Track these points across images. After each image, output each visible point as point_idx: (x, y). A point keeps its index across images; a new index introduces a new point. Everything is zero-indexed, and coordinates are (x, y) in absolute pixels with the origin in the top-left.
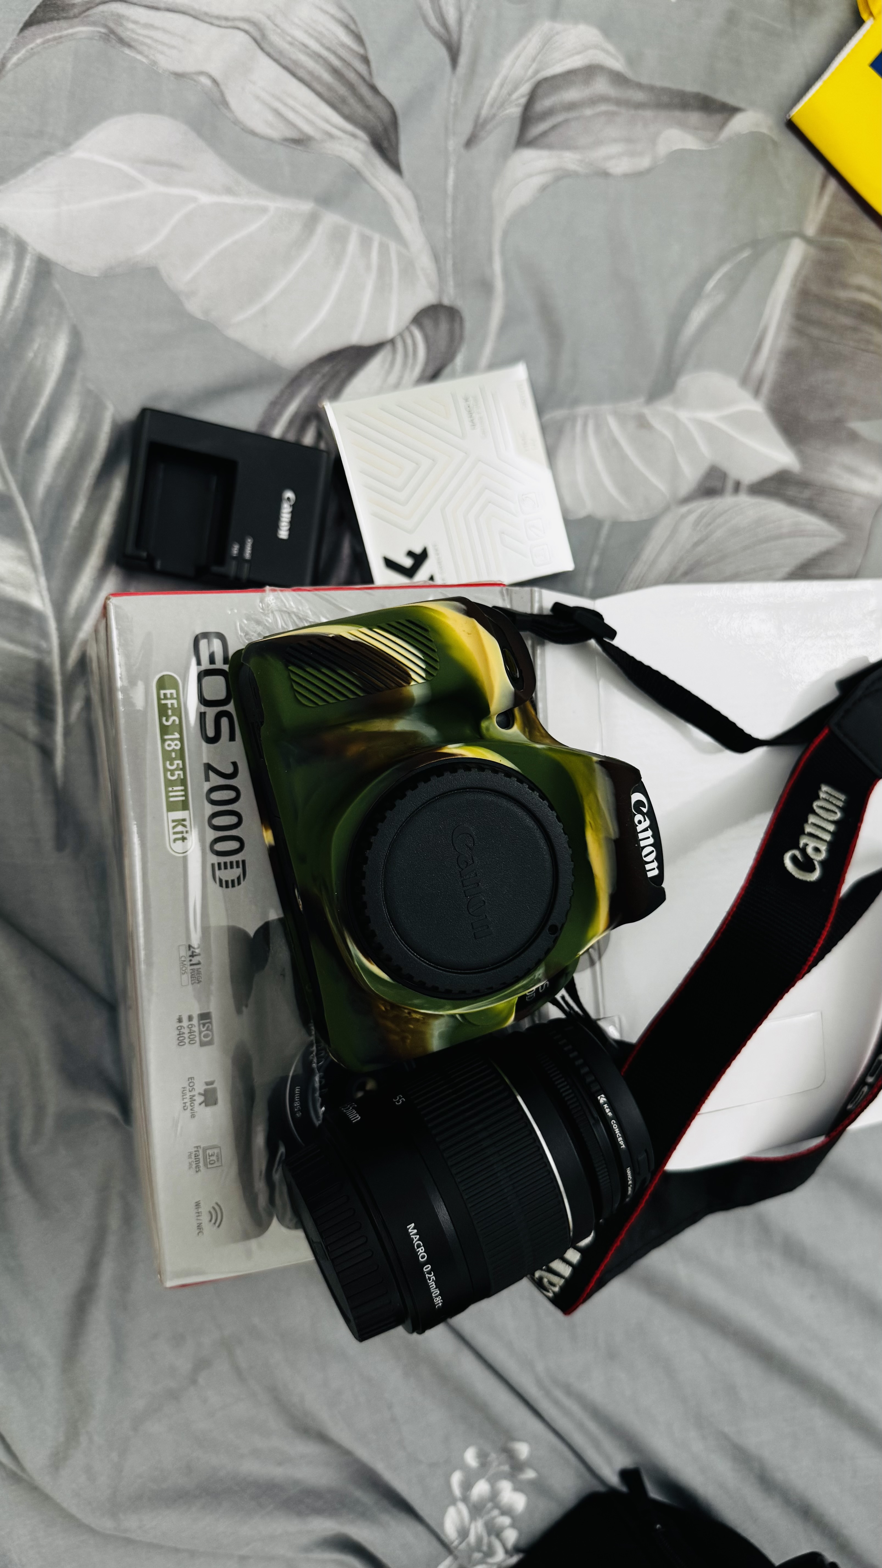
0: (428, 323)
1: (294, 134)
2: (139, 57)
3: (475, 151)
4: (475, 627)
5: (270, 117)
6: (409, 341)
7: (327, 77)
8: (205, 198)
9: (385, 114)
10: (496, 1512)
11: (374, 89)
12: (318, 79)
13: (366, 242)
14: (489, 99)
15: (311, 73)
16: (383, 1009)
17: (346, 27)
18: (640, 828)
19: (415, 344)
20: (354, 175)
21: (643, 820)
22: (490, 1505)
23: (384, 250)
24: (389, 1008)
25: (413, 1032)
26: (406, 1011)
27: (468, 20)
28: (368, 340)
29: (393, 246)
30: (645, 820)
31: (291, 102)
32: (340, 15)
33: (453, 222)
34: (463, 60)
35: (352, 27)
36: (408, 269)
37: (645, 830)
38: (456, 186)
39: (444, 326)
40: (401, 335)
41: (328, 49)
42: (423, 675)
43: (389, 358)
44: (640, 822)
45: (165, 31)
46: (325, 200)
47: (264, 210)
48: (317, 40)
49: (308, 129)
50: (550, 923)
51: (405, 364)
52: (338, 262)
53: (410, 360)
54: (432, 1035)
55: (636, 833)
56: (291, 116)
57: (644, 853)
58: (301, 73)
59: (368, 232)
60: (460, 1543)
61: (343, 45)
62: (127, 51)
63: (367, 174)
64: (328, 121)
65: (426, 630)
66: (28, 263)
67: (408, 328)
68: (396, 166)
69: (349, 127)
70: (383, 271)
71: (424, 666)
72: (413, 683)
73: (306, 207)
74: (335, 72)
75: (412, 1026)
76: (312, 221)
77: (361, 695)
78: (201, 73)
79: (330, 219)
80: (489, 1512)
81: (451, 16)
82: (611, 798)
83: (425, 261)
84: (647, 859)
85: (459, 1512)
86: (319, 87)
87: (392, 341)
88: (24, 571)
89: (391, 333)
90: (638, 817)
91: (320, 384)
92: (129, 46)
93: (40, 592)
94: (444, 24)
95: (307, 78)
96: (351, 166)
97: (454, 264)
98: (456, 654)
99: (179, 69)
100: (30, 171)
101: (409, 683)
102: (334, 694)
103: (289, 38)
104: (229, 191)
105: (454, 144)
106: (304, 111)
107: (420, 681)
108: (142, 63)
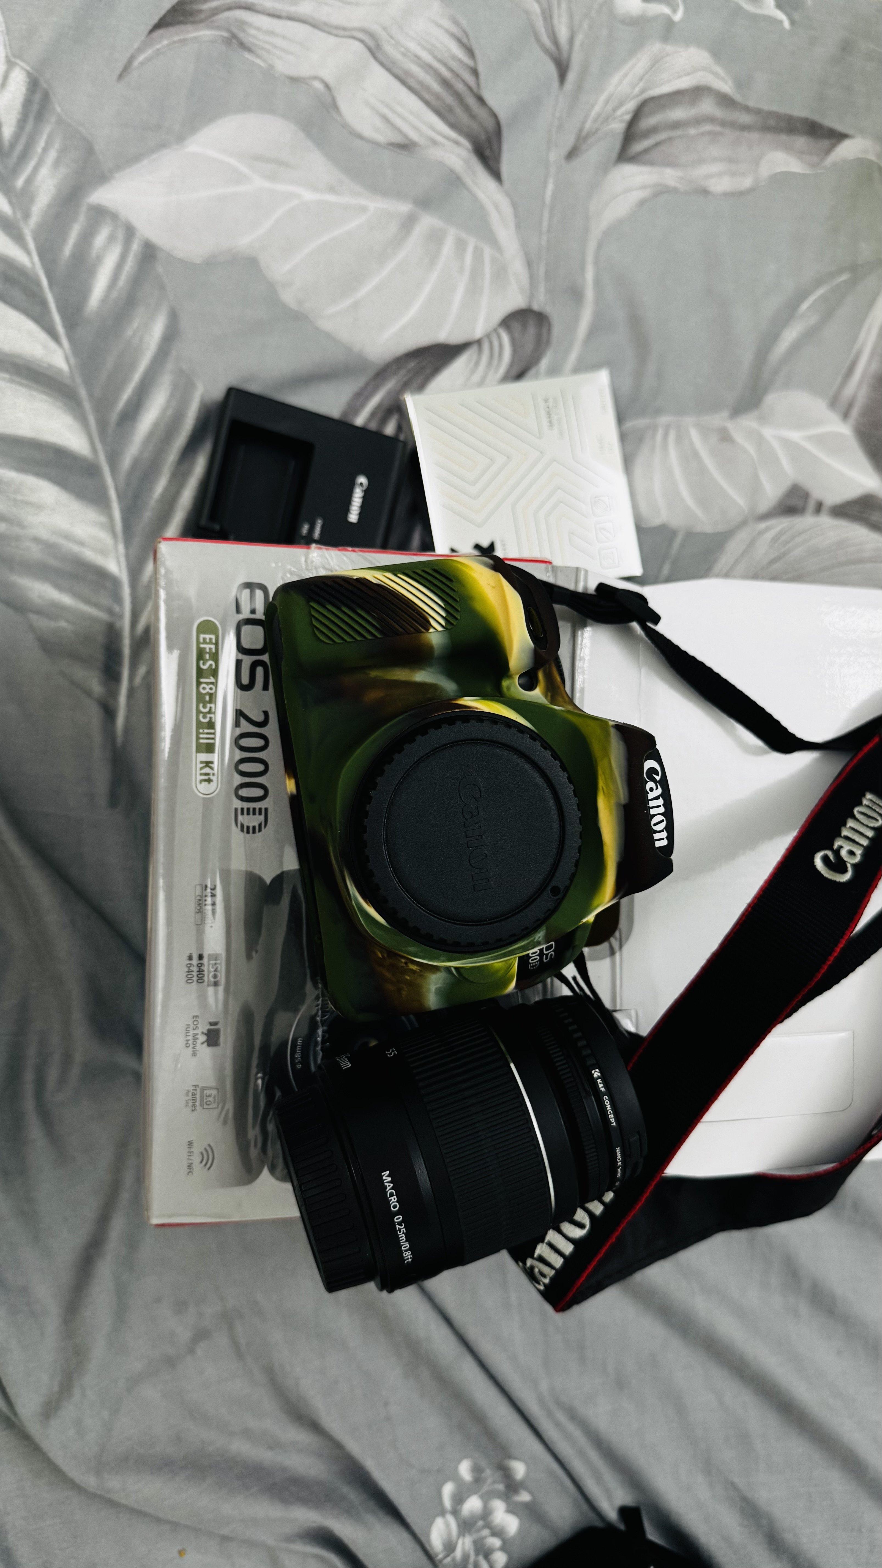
0: (516, 326)
1: (398, 139)
2: (258, 61)
3: (576, 162)
4: (499, 581)
5: (378, 122)
6: (496, 343)
7: (436, 87)
8: (308, 196)
9: (490, 124)
10: (486, 1532)
11: (481, 100)
12: (428, 88)
13: (461, 245)
14: (593, 114)
15: (421, 83)
16: (381, 956)
17: (459, 41)
18: (651, 795)
19: (501, 346)
20: (454, 181)
21: (654, 787)
22: (481, 1523)
23: (478, 255)
24: (385, 956)
25: (410, 984)
26: (403, 961)
27: (579, 38)
28: (455, 339)
29: (487, 251)
30: (657, 788)
31: (399, 109)
32: (454, 29)
33: (549, 231)
34: (571, 77)
35: (465, 40)
36: (500, 273)
37: (657, 798)
38: (554, 196)
39: (532, 330)
40: (488, 336)
41: (440, 61)
42: (443, 623)
43: (475, 358)
44: (651, 789)
45: (284, 37)
46: (425, 203)
47: (363, 209)
48: (431, 52)
49: (414, 136)
50: (553, 884)
51: (490, 364)
52: (433, 262)
53: (495, 361)
54: (428, 991)
55: (647, 801)
56: (398, 122)
57: (655, 820)
58: (411, 82)
59: (463, 235)
60: (445, 1557)
61: (454, 58)
62: (247, 55)
63: (468, 180)
64: (433, 129)
65: (450, 580)
66: (135, 247)
67: (495, 330)
68: (496, 174)
69: (453, 135)
70: (476, 275)
71: (444, 614)
72: (432, 630)
73: (404, 208)
74: (445, 83)
75: (408, 978)
76: (409, 223)
77: (379, 636)
78: (315, 78)
79: (428, 221)
80: (479, 1530)
81: (563, 33)
82: (623, 763)
83: (518, 267)
84: (656, 828)
85: (447, 1525)
86: (428, 97)
87: (479, 342)
88: (105, 537)
89: (478, 333)
90: (650, 785)
91: (405, 379)
92: (249, 50)
93: (117, 558)
94: (556, 42)
95: (417, 86)
96: (452, 171)
97: (547, 272)
98: (478, 606)
99: (294, 72)
100: (145, 162)
101: (427, 630)
102: (352, 633)
103: (402, 50)
104: (332, 189)
105: (556, 155)
106: (411, 118)
107: (440, 628)
108: (260, 66)
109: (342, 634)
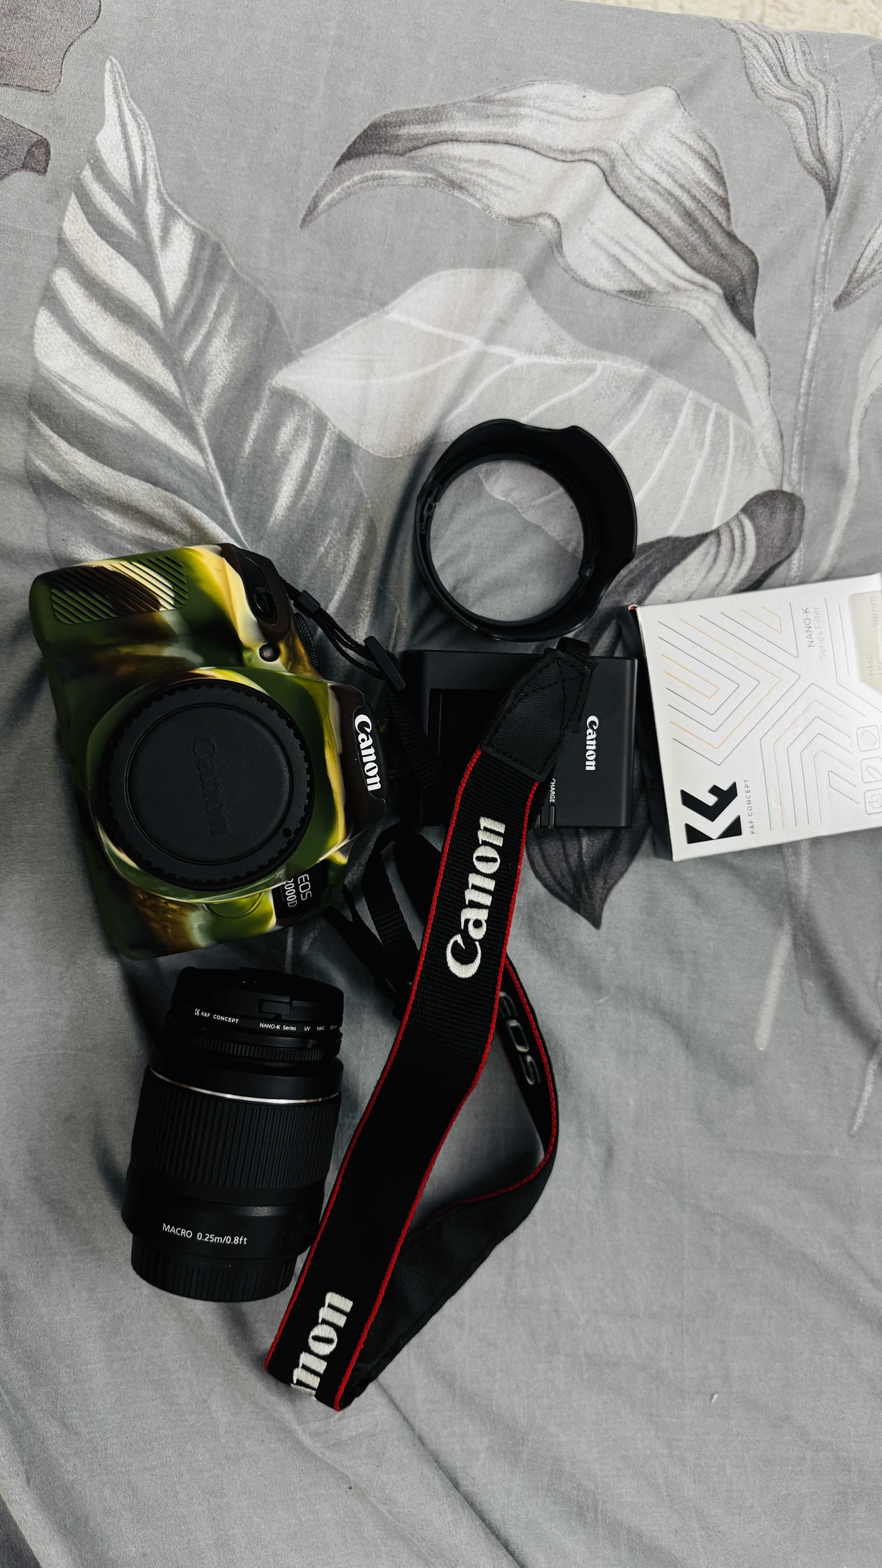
16: (142, 897)
18: (363, 746)
21: (366, 739)
24: (146, 897)
25: (172, 922)
26: (163, 901)
30: (368, 739)
37: (369, 747)
42: (172, 602)
44: (363, 740)
50: (284, 826)
54: (192, 928)
55: (360, 750)
57: (367, 767)
71: (172, 595)
72: (162, 609)
75: (170, 916)
77: (113, 616)
82: (337, 718)
84: (370, 774)
90: (362, 736)
98: (205, 587)
101: (158, 609)
107: (170, 608)
109: (81, 616)
